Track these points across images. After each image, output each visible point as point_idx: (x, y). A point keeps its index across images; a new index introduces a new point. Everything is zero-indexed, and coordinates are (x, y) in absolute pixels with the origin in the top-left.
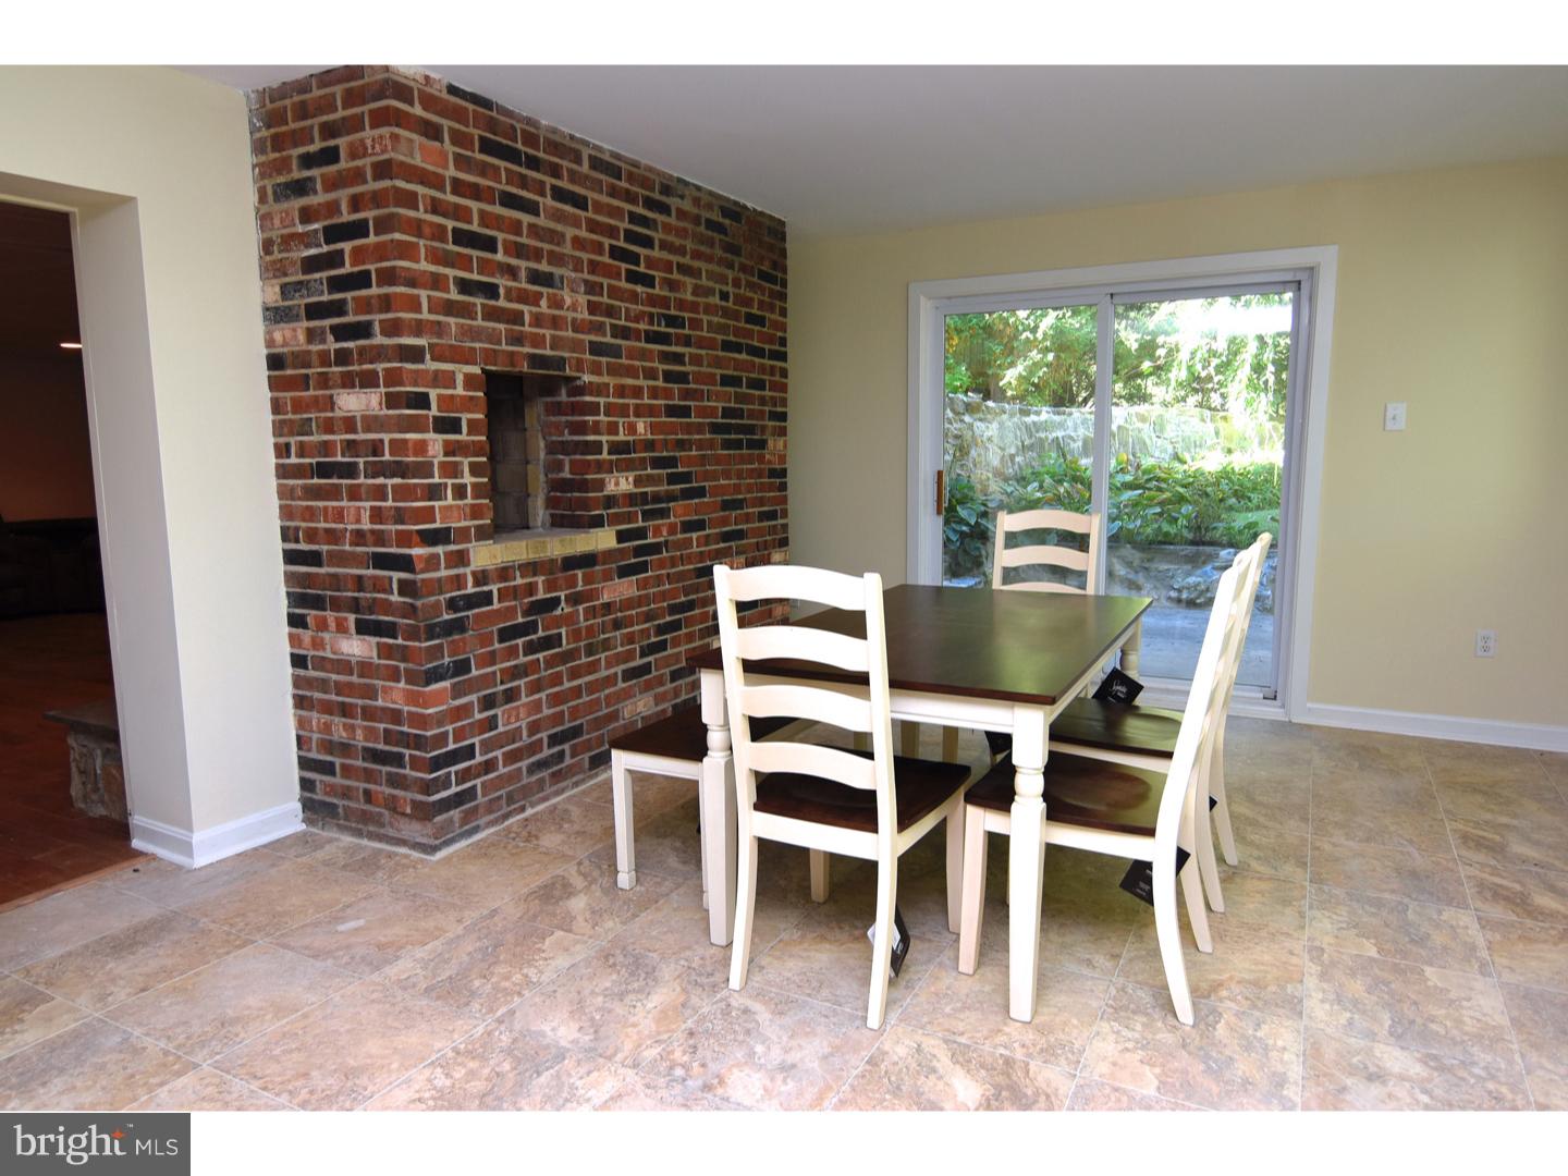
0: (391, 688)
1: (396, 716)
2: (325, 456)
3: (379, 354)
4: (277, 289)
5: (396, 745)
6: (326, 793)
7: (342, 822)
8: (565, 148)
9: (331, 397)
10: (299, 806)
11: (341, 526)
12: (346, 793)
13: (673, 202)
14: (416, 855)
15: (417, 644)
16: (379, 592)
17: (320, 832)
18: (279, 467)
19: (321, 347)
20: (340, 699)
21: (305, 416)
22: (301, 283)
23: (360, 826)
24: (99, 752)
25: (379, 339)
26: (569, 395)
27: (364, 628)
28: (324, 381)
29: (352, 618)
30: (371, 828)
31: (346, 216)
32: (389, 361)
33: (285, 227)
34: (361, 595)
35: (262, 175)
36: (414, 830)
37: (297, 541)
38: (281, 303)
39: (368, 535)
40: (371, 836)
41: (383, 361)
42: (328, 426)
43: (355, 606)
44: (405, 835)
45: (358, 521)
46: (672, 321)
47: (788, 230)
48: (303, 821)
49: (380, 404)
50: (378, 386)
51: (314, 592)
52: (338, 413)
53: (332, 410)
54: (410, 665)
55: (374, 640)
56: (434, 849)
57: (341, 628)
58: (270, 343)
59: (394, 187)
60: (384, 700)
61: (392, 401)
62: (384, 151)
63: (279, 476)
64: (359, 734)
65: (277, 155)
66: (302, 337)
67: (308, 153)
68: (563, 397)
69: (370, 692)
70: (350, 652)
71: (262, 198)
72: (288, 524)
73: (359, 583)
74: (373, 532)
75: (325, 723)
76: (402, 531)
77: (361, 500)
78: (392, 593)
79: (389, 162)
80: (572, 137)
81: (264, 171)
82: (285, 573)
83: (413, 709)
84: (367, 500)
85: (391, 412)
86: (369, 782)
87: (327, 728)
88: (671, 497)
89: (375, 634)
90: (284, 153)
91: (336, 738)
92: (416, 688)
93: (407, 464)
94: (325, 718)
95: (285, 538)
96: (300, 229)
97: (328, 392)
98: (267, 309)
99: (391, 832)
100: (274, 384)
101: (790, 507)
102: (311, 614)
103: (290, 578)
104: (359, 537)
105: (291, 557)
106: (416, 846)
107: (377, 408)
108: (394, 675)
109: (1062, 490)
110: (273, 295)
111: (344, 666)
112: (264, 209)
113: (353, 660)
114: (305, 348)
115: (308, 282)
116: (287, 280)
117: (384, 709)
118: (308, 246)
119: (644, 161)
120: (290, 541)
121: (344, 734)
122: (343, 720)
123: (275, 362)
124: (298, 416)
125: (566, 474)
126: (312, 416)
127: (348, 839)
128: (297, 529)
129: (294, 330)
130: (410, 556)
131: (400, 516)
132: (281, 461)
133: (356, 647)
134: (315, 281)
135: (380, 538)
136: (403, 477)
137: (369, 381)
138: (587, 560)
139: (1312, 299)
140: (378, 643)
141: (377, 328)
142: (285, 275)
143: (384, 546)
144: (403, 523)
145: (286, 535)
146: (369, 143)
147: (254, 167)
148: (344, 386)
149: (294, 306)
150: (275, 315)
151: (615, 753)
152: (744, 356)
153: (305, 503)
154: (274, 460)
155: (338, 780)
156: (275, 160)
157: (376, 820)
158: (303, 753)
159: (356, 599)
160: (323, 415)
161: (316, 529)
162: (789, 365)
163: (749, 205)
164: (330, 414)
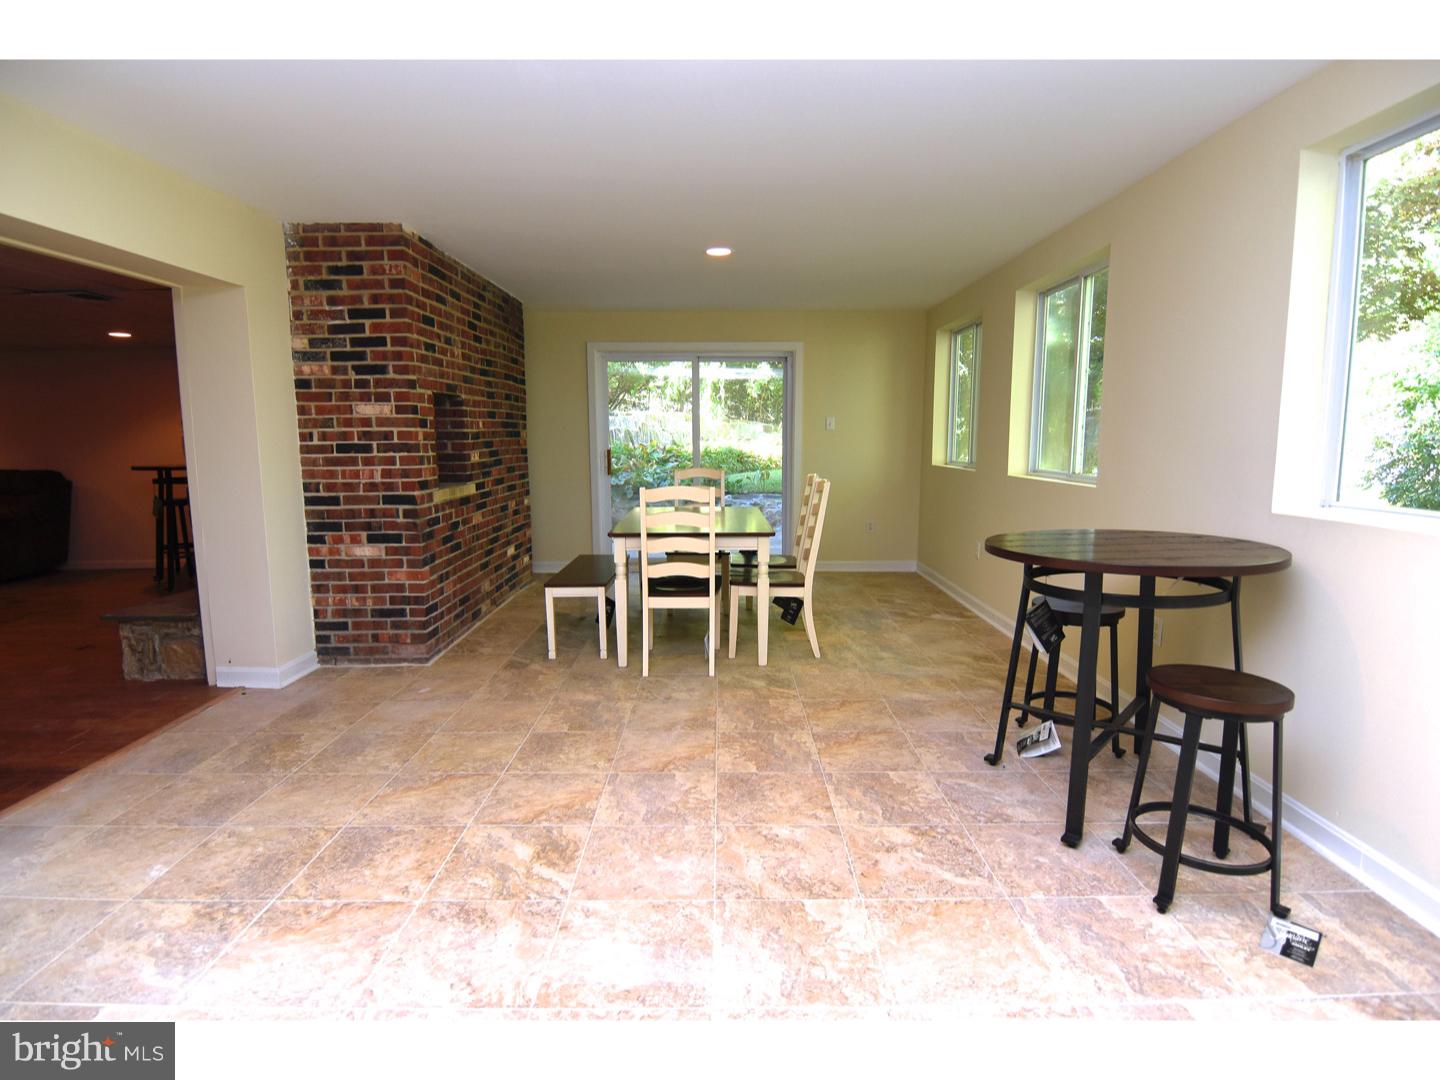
0: (396, 572)
1: (400, 588)
2: (345, 440)
3: (392, 383)
4: (306, 341)
5: (401, 604)
6: (339, 642)
7: (352, 657)
8: (452, 266)
9: (351, 406)
10: (316, 653)
11: (357, 481)
12: (357, 639)
13: (487, 295)
14: (415, 665)
15: (418, 545)
16: (388, 517)
17: (334, 666)
18: (301, 447)
19: (343, 377)
20: (353, 583)
21: (327, 417)
22: (328, 339)
23: (368, 657)
24: (157, 637)
25: (391, 375)
26: (451, 406)
27: (372, 540)
28: (345, 397)
29: (364, 535)
30: (377, 656)
31: (366, 305)
32: (400, 387)
33: (314, 306)
34: (372, 520)
35: (295, 273)
36: (409, 650)
37: (318, 491)
38: (308, 349)
39: (380, 486)
40: (377, 661)
41: (396, 387)
42: (348, 423)
43: (368, 527)
44: (403, 656)
45: (372, 477)
46: (489, 363)
47: (523, 307)
48: (319, 662)
49: (391, 411)
50: (390, 401)
51: (332, 521)
52: (355, 415)
53: (352, 413)
54: (412, 557)
55: (383, 546)
56: (427, 660)
57: (355, 540)
58: (298, 372)
59: (405, 294)
60: (390, 579)
61: (399, 410)
62: (399, 273)
63: (302, 452)
64: (370, 603)
65: (308, 263)
66: (327, 370)
67: (337, 266)
68: (448, 407)
69: (381, 576)
70: (363, 554)
71: (295, 285)
72: (308, 481)
73: (372, 513)
74: (383, 483)
75: (340, 600)
76: (407, 483)
77: (374, 465)
78: (398, 517)
79: (403, 280)
80: (455, 261)
81: (296, 271)
82: (306, 511)
83: (413, 582)
84: (379, 465)
85: (399, 416)
86: (377, 629)
87: (342, 602)
88: (491, 466)
89: (383, 542)
90: (316, 263)
91: (349, 607)
92: (415, 570)
93: (411, 445)
94: (339, 596)
95: (305, 490)
96: (327, 308)
97: (348, 403)
98: (296, 352)
99: (394, 656)
100: (299, 397)
101: (530, 471)
102: (328, 535)
103: (308, 514)
104: (373, 487)
105: (309, 501)
106: (414, 660)
107: (388, 413)
108: (399, 564)
109: (631, 463)
110: (302, 343)
111: (359, 563)
112: (294, 293)
113: (365, 559)
114: (330, 376)
115: (333, 339)
116: (314, 336)
117: (389, 585)
118: (333, 319)
119: (478, 273)
120: (311, 491)
121: (357, 604)
122: (356, 595)
123: (302, 384)
124: (321, 417)
125: (449, 451)
126: (334, 417)
127: (358, 666)
128: (319, 484)
129: (321, 366)
130: (413, 496)
131: (405, 474)
132: (304, 443)
133: (366, 551)
134: (340, 339)
135: (389, 487)
136: (408, 452)
137: (383, 398)
138: (465, 500)
139: (793, 367)
140: (386, 548)
141: (391, 369)
142: (313, 333)
143: (392, 491)
144: (408, 477)
145: (307, 488)
146: (387, 268)
147: (288, 268)
148: (362, 400)
149: (320, 352)
150: (301, 356)
151: (547, 589)
152: (511, 383)
153: (325, 468)
154: (299, 443)
155: (351, 632)
156: (307, 266)
157: (384, 651)
158: (318, 620)
159: (369, 523)
160: (343, 416)
161: (336, 483)
162: (526, 387)
163: (511, 295)
164: (348, 416)
